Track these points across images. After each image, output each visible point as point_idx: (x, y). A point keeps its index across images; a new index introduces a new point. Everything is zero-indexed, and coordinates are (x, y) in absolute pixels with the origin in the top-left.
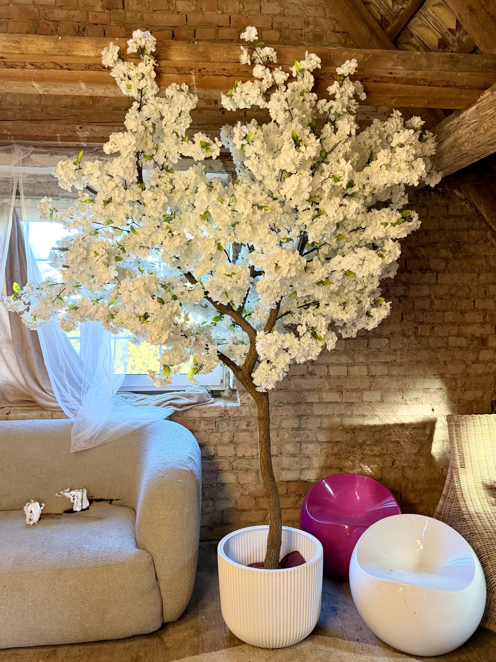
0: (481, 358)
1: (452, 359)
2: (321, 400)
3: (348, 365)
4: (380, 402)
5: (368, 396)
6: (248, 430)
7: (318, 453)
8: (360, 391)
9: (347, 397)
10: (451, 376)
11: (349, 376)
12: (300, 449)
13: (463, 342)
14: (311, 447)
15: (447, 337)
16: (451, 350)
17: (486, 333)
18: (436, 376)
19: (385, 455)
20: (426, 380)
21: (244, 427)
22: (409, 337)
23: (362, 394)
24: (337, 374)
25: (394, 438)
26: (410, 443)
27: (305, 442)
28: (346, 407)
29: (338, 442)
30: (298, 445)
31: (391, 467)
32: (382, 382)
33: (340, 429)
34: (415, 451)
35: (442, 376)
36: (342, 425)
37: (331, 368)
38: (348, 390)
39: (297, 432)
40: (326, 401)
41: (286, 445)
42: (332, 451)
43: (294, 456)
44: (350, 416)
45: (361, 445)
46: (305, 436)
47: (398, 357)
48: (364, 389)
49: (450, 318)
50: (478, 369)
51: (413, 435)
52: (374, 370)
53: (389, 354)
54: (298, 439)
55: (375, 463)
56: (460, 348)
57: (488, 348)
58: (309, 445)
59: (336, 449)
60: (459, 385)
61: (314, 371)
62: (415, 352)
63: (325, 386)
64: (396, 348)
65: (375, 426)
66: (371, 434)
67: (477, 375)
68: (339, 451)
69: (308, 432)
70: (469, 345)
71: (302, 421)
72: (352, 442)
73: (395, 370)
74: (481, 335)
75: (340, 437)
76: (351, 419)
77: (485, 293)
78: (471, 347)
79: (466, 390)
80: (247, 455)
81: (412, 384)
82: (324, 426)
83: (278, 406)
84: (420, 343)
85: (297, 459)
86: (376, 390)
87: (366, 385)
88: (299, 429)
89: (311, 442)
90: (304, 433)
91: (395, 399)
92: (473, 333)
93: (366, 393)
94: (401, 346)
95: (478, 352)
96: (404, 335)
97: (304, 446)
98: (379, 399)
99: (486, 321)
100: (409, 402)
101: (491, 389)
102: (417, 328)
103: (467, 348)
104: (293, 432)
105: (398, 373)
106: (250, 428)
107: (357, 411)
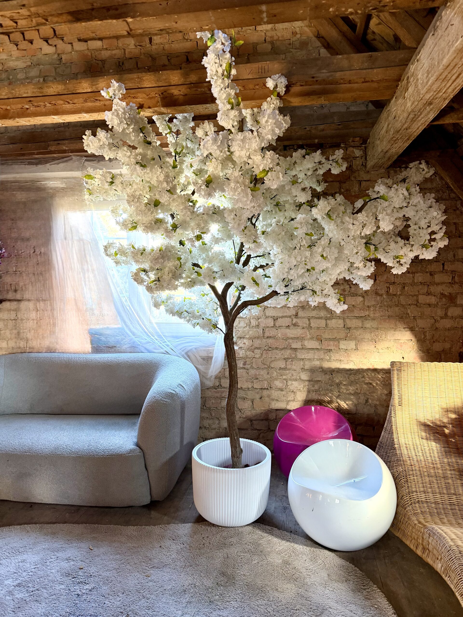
0: (449, 314)
1: (421, 314)
2: (304, 347)
3: (326, 319)
4: (355, 350)
5: (344, 345)
6: (244, 368)
7: (301, 389)
8: (337, 340)
9: (325, 344)
10: (421, 330)
11: (327, 327)
12: (287, 385)
13: (433, 300)
14: (295, 384)
15: (417, 296)
16: (420, 307)
17: (454, 292)
18: (406, 329)
19: (359, 394)
20: (397, 332)
21: (241, 366)
22: (381, 295)
23: (339, 342)
24: (317, 325)
25: (367, 380)
26: (382, 385)
27: (290, 380)
28: (325, 353)
29: (318, 381)
30: (285, 382)
31: (365, 404)
32: (357, 333)
33: (320, 370)
34: (386, 392)
35: (412, 329)
36: (322, 368)
37: (312, 321)
38: (326, 339)
39: (284, 371)
40: (308, 347)
41: (275, 381)
42: (313, 388)
43: (282, 390)
44: (329, 361)
45: (338, 385)
46: (290, 375)
47: (371, 313)
48: (341, 339)
49: (420, 279)
50: (447, 323)
51: (384, 378)
52: (349, 323)
53: (363, 310)
54: (284, 377)
55: (350, 400)
56: (429, 305)
57: (456, 306)
58: (293, 382)
59: (316, 387)
60: (428, 337)
61: (297, 323)
62: (386, 308)
63: (307, 336)
64: (369, 304)
65: (350, 370)
66: (346, 376)
67: (446, 329)
68: (319, 388)
69: (293, 372)
70: (437, 303)
71: (287, 363)
72: (330, 381)
73: (368, 324)
74: (450, 293)
75: (320, 377)
76: (329, 363)
77: (454, 256)
78: (440, 304)
79: (434, 342)
80: (243, 387)
81: (384, 336)
82: (306, 367)
83: (268, 350)
84: (392, 300)
85: (284, 393)
86: (351, 340)
87: (342, 335)
88: (285, 369)
89: (296, 380)
90: (289, 373)
91: (368, 348)
92: (442, 292)
93: (342, 342)
94: (373, 303)
95: (447, 309)
96: (377, 294)
97: (290, 383)
98: (354, 347)
99: (455, 282)
100: (381, 351)
101: (459, 342)
102: (389, 287)
103: (436, 305)
104: (281, 371)
105: (371, 326)
106: (246, 366)
107: (334, 356)
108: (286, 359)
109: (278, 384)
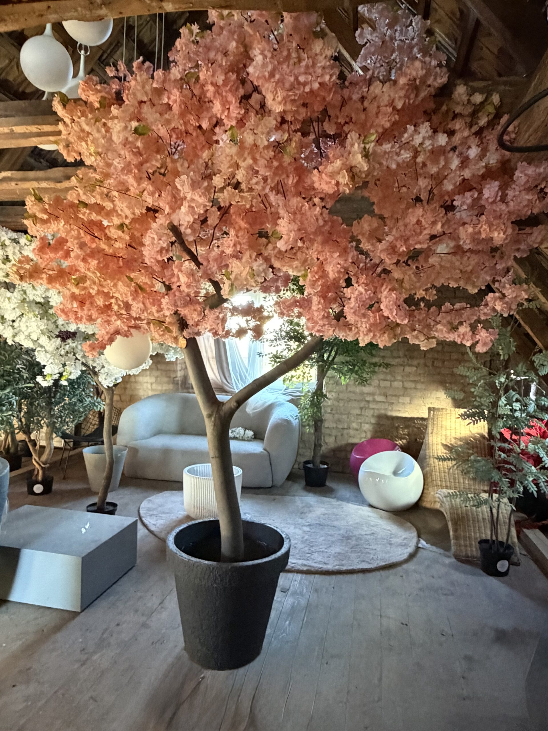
2: (374, 400)
3: (391, 381)
5: (402, 400)
6: (330, 413)
7: (370, 429)
8: (398, 396)
9: (390, 399)
11: (391, 387)
12: (361, 426)
18: (444, 391)
22: (428, 367)
24: (384, 385)
28: (389, 405)
29: (383, 424)
30: (360, 424)
31: (414, 442)
32: (411, 392)
33: (384, 417)
35: (448, 391)
36: (386, 415)
37: (381, 382)
38: (390, 395)
40: (377, 400)
42: (377, 429)
43: (357, 430)
44: (392, 410)
45: (397, 428)
47: (422, 378)
52: (407, 385)
53: (416, 376)
54: (360, 421)
55: (404, 439)
59: (381, 429)
61: (371, 383)
62: (432, 376)
63: (377, 392)
64: (420, 373)
65: (406, 418)
66: (403, 422)
68: (383, 430)
69: (366, 417)
71: (362, 411)
72: (391, 425)
73: (419, 386)
75: (384, 422)
76: (391, 412)
80: (328, 427)
81: (429, 395)
82: (375, 414)
83: (349, 401)
84: (435, 370)
85: (359, 432)
86: (407, 397)
87: (401, 393)
88: (360, 415)
89: (367, 423)
90: (363, 418)
91: (419, 403)
93: (401, 398)
94: (423, 372)
96: (426, 365)
97: (363, 425)
98: (409, 402)
100: (426, 405)
104: (357, 416)
106: (333, 412)
107: (395, 408)
108: (361, 408)
109: (354, 425)
